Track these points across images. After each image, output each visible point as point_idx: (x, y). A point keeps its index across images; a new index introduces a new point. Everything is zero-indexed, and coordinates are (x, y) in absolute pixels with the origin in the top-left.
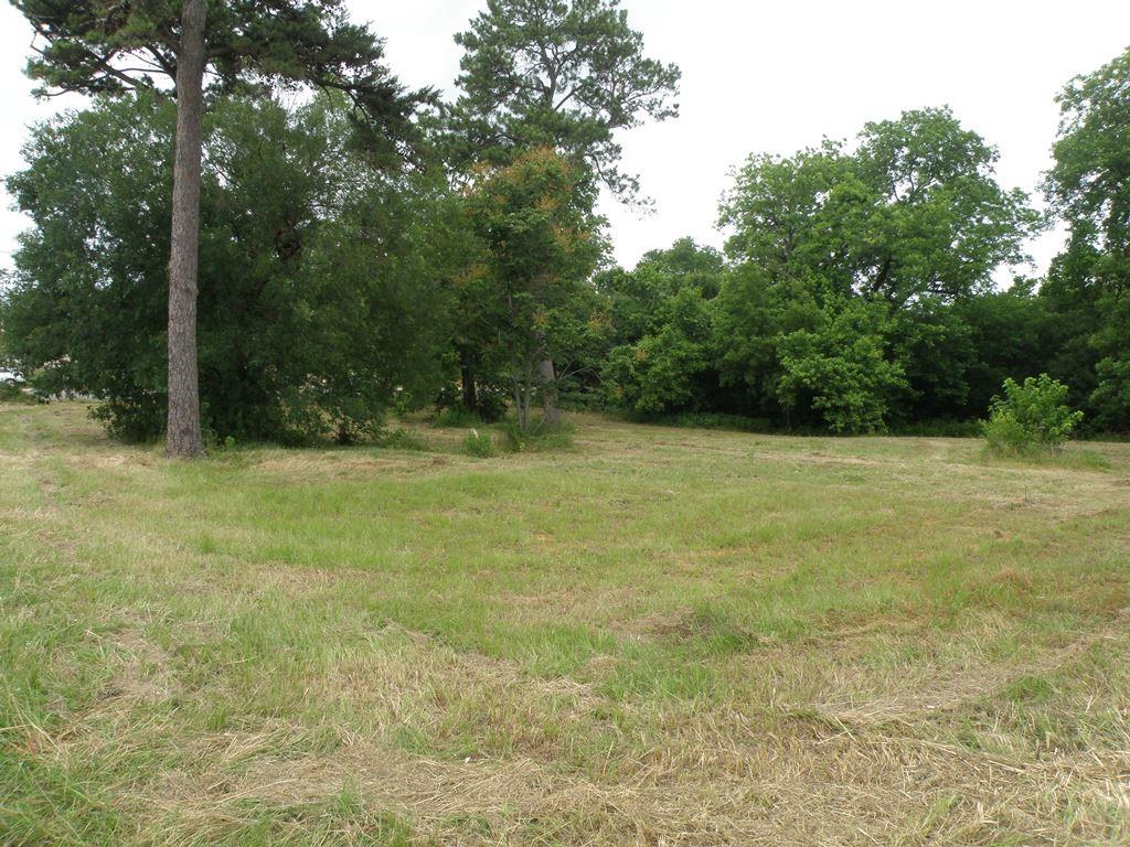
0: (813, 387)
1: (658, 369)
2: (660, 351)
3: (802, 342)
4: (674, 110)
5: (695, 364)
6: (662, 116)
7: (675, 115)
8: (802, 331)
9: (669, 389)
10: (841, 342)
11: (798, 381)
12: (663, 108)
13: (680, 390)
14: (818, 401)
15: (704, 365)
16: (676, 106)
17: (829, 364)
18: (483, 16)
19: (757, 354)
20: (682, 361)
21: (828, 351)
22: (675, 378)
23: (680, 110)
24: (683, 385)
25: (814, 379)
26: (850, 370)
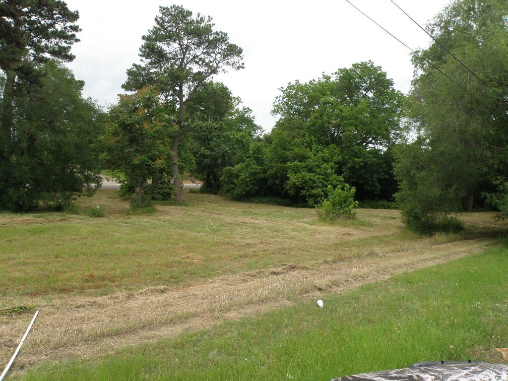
0: (301, 186)
1: (243, 177)
2: (245, 169)
3: (297, 167)
4: (243, 66)
5: (259, 175)
6: (238, 68)
7: (243, 68)
8: (297, 162)
9: (247, 186)
10: (317, 166)
11: (294, 184)
12: (238, 65)
13: (251, 186)
14: (303, 192)
15: (262, 175)
16: (243, 64)
17: (308, 176)
18: (155, 28)
19: (281, 172)
20: (254, 174)
21: (310, 170)
22: (250, 181)
23: (245, 66)
24: (253, 184)
25: (301, 183)
26: (319, 178)
